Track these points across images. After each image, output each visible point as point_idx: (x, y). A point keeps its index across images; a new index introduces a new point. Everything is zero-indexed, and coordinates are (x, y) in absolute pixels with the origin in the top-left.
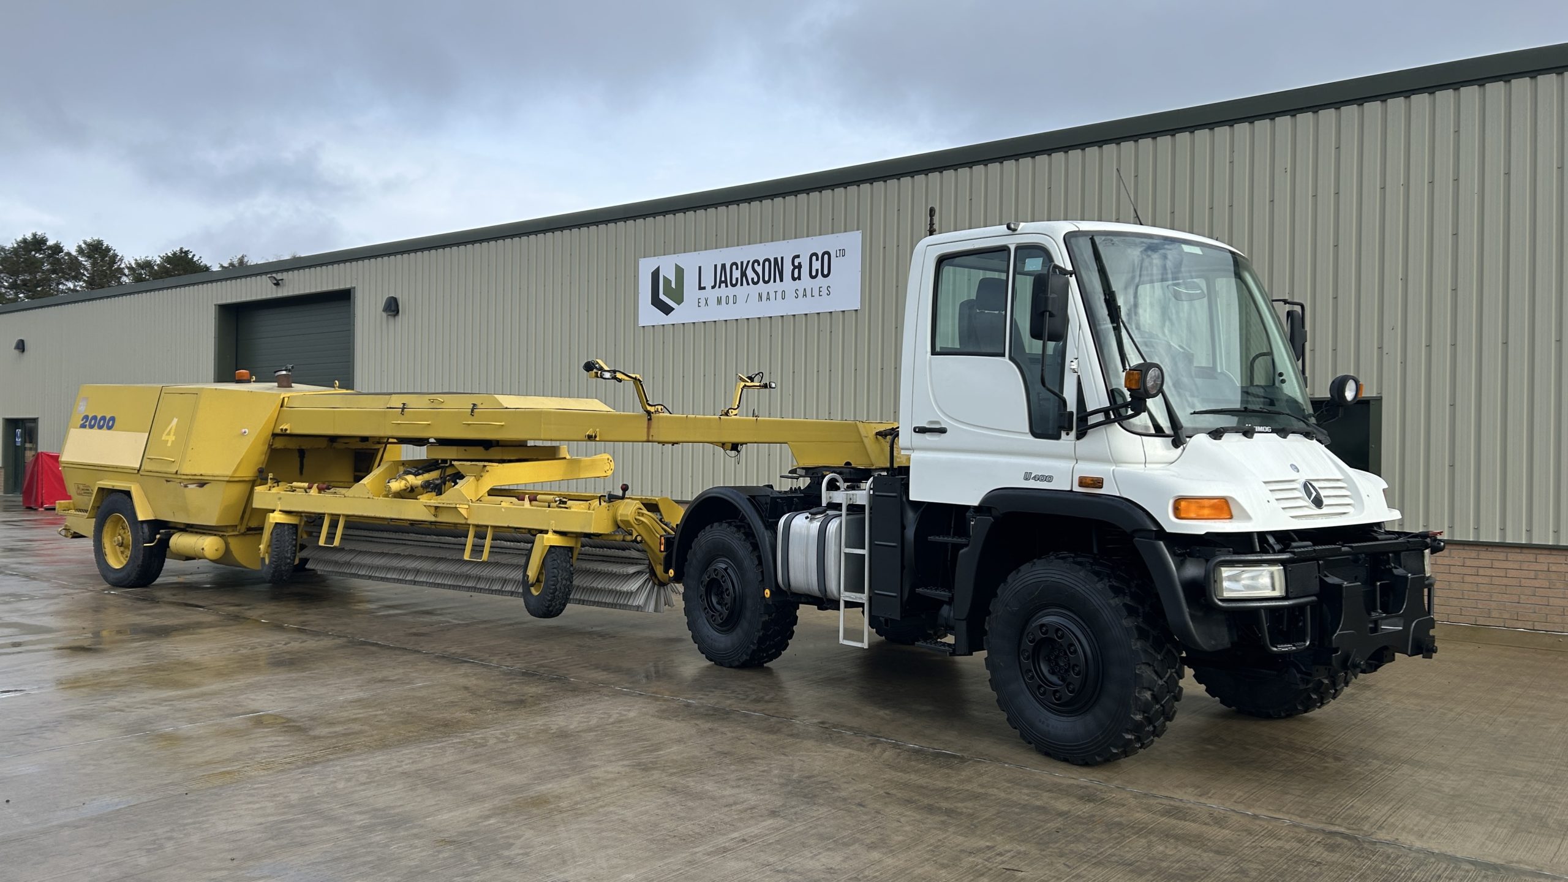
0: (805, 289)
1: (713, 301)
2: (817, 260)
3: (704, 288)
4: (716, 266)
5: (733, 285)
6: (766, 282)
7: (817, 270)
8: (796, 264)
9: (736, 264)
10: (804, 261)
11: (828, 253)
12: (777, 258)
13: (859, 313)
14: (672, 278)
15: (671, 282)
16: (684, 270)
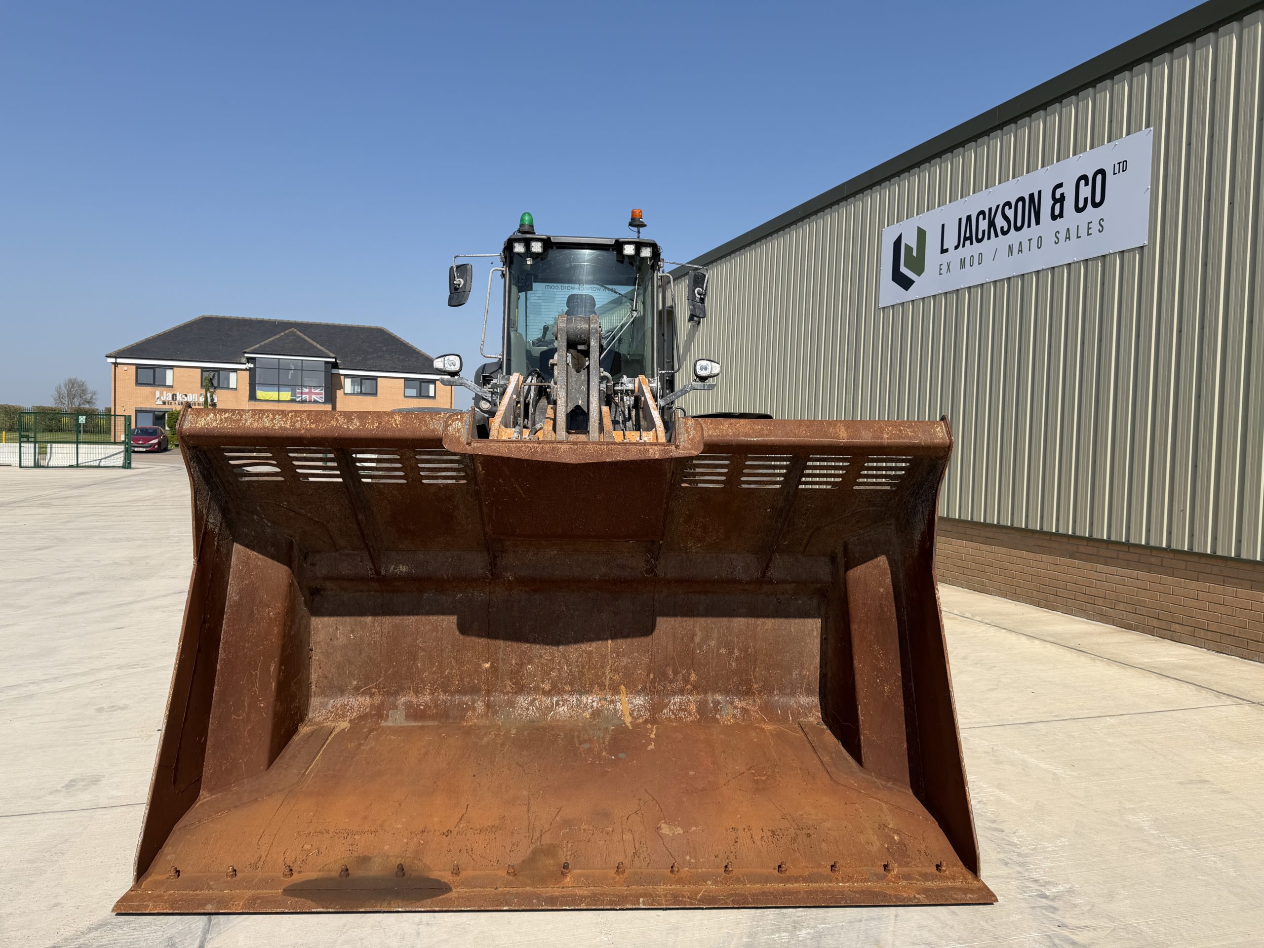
0: (1068, 229)
1: (955, 265)
2: (1087, 184)
3: (947, 250)
4: (960, 220)
5: (979, 241)
6: (1018, 229)
7: (1086, 199)
8: (1058, 196)
9: (982, 212)
10: (1068, 191)
11: (1102, 172)
12: (1033, 194)
13: (1146, 250)
14: (914, 245)
15: (912, 249)
16: (925, 232)
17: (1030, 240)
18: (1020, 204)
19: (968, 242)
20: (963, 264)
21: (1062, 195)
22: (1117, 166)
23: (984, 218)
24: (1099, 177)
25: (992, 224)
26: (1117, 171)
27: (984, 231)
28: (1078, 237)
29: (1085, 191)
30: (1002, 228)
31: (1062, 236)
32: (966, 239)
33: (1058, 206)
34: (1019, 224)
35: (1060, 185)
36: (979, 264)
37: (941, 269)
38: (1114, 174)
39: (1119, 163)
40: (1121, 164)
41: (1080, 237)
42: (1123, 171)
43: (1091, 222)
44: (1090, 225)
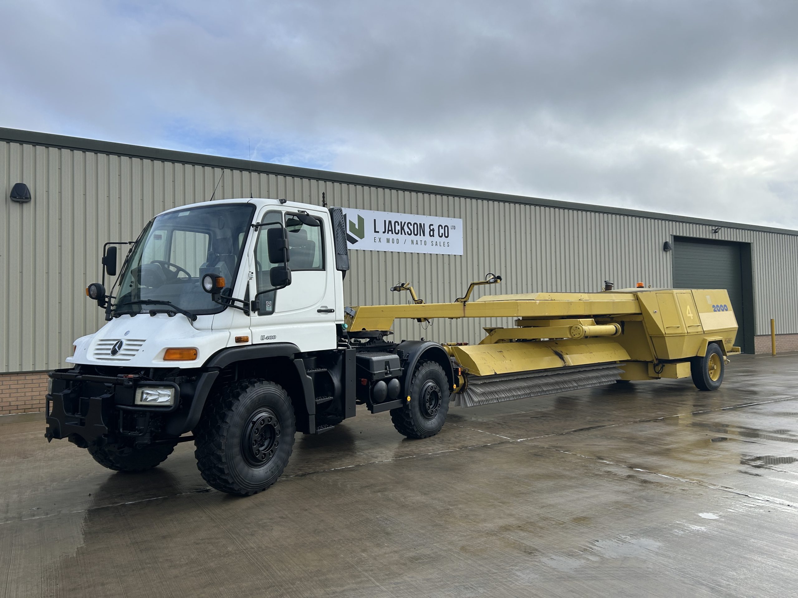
1: (384, 240)
2: (442, 228)
3: (378, 232)
4: (385, 221)
5: (396, 233)
6: (415, 235)
7: (442, 234)
8: (432, 229)
9: (397, 222)
10: (435, 228)
11: (447, 226)
13: (462, 257)
14: (356, 222)
15: (355, 224)
16: (364, 219)
17: (421, 241)
18: (416, 225)
19: (390, 232)
20: (388, 241)
23: (398, 225)
24: (446, 228)
25: (402, 228)
27: (399, 230)
28: (440, 246)
29: (442, 231)
30: (408, 232)
31: (434, 243)
32: (389, 230)
33: (432, 232)
34: (416, 233)
35: (432, 225)
36: (397, 243)
37: (375, 240)
38: (452, 229)
39: (453, 226)
44: (444, 243)
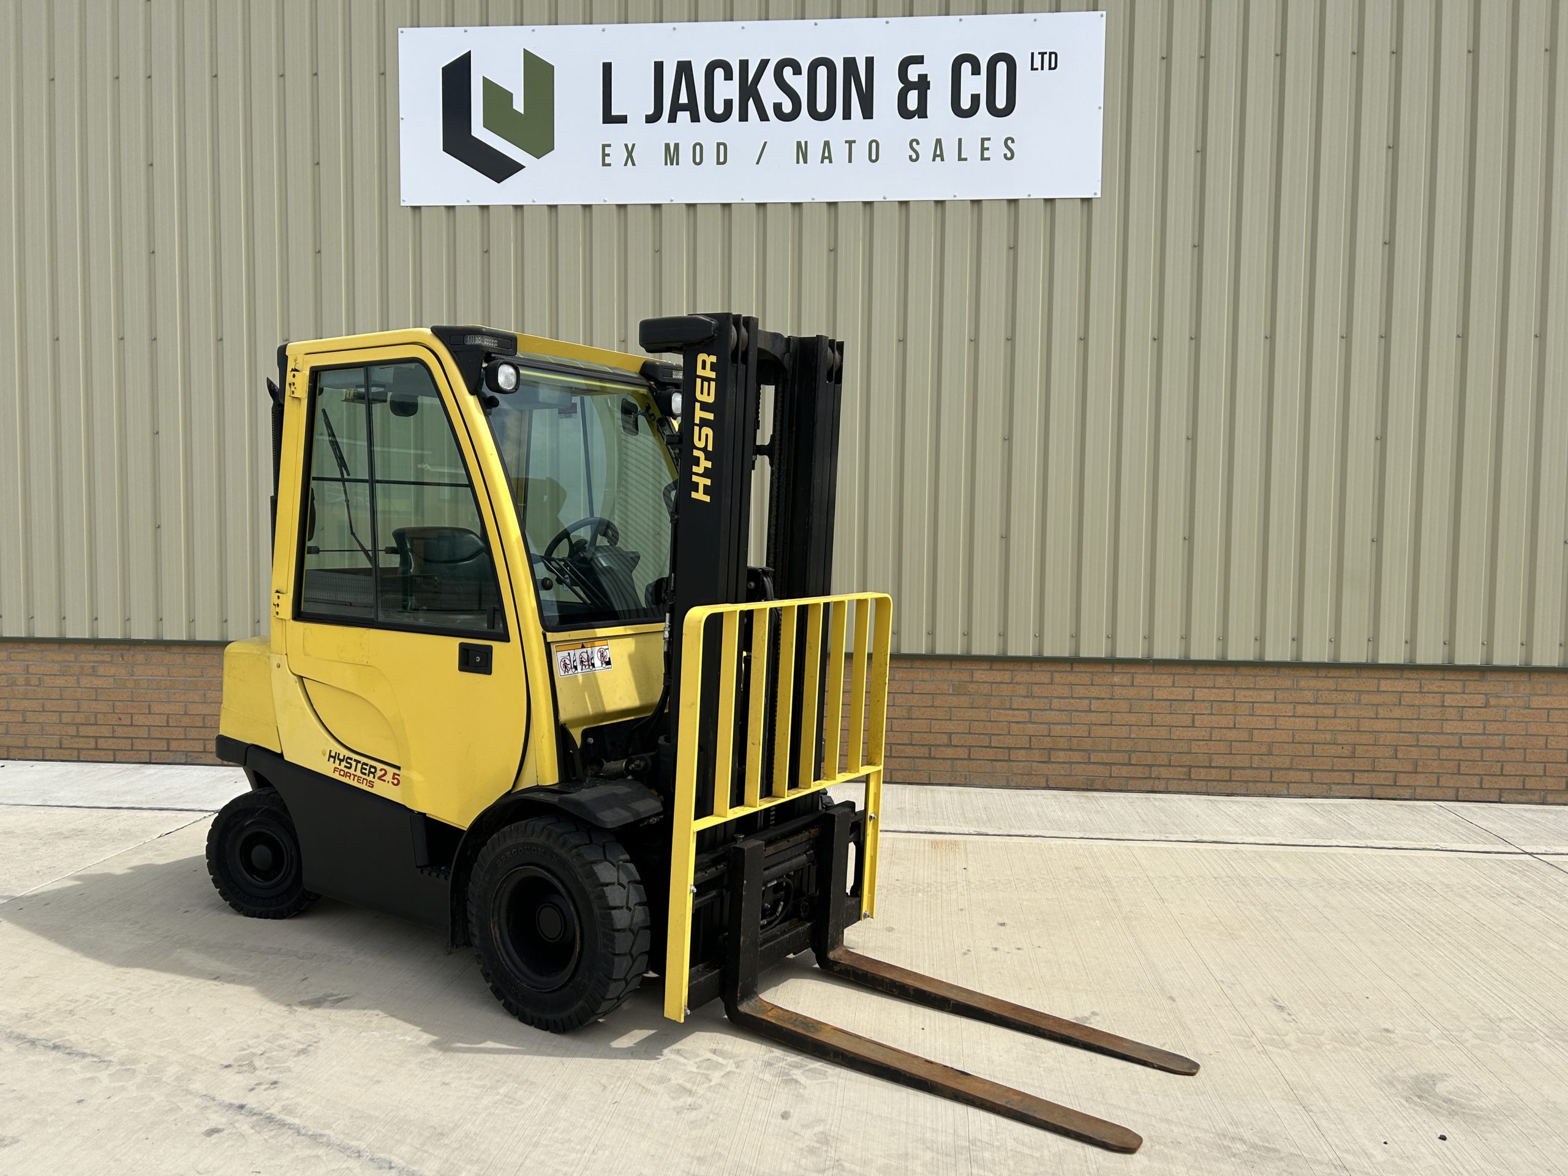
0: (939, 142)
1: (650, 154)
2: (976, 71)
3: (623, 119)
4: (659, 67)
6: (818, 116)
7: (975, 98)
8: (913, 78)
9: (724, 65)
10: (937, 71)
11: (1008, 59)
12: (855, 58)
13: (1095, 206)
14: (514, 83)
15: (509, 96)
16: (553, 67)
17: (850, 143)
18: (822, 72)
19: (684, 116)
20: (672, 155)
21: (923, 78)
22: (1037, 58)
23: (728, 76)
24: (1002, 68)
25: (749, 91)
26: (1037, 64)
27: (728, 104)
28: (960, 159)
29: (973, 85)
30: (778, 107)
31: (926, 150)
32: (676, 107)
33: (913, 95)
34: (822, 106)
35: (919, 60)
36: (718, 163)
37: (604, 155)
38: (1033, 69)
39: (1043, 54)
40: (1046, 57)
41: (966, 159)
42: (1050, 68)
43: (989, 139)
44: (987, 144)
